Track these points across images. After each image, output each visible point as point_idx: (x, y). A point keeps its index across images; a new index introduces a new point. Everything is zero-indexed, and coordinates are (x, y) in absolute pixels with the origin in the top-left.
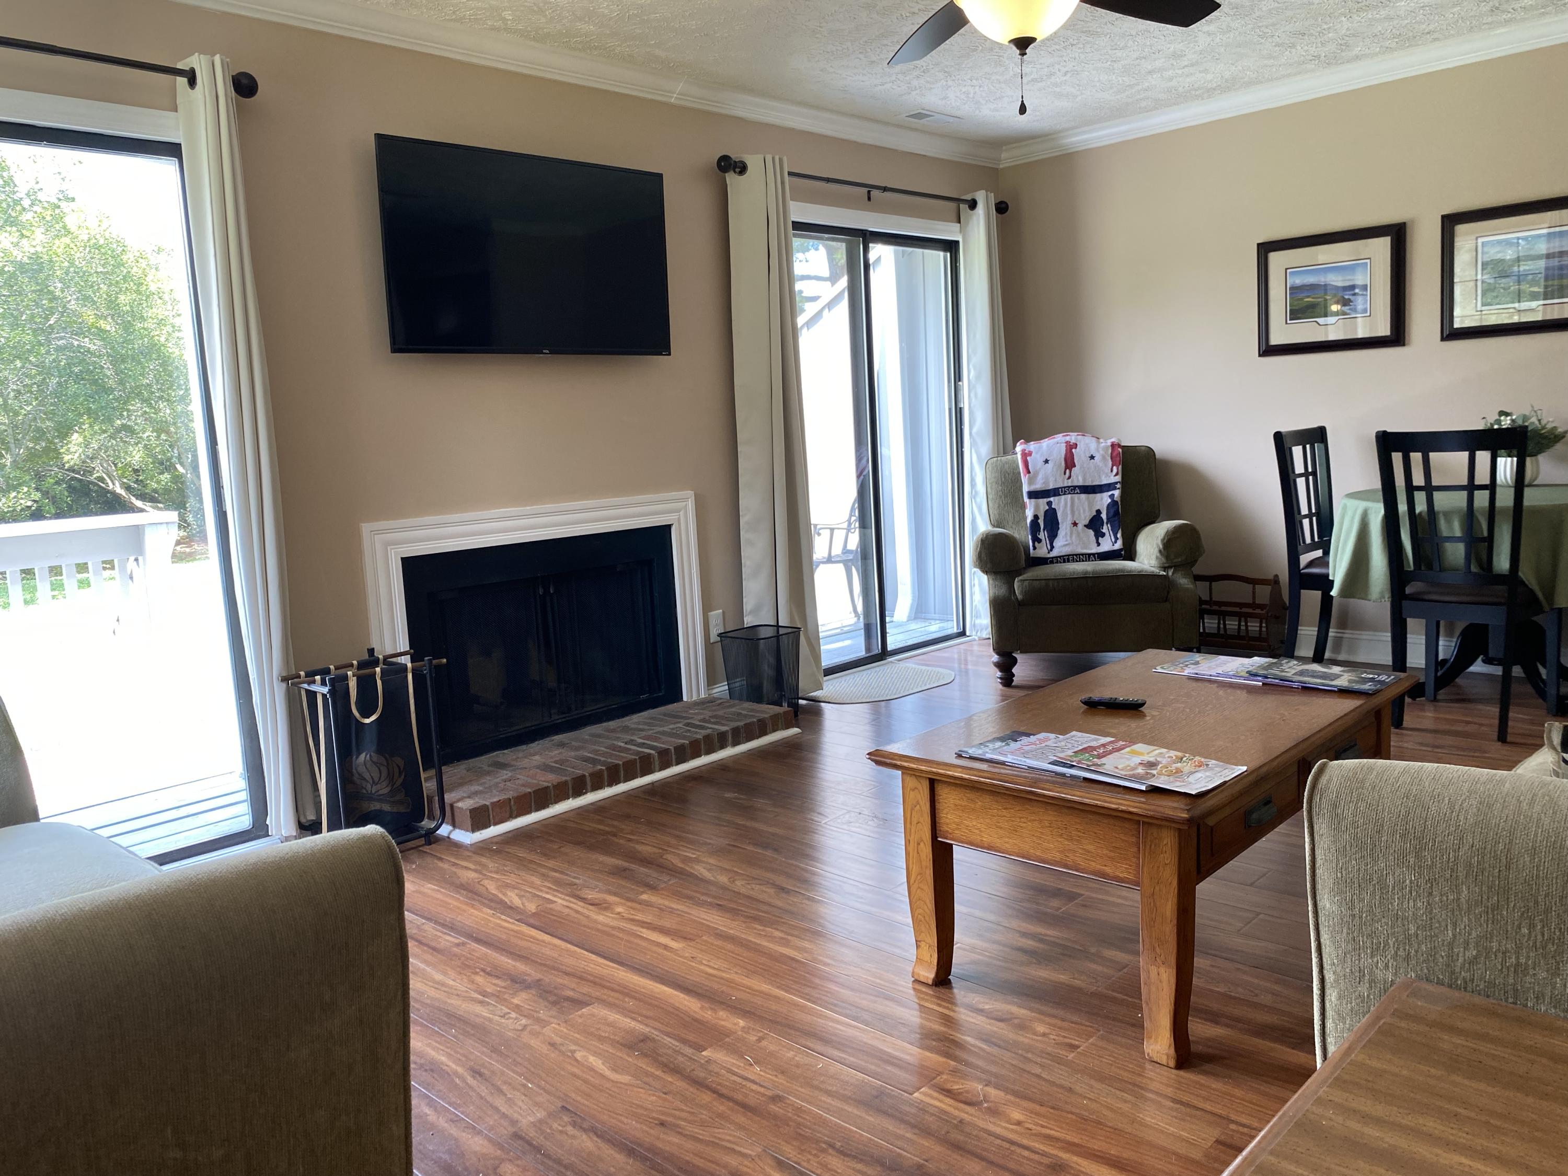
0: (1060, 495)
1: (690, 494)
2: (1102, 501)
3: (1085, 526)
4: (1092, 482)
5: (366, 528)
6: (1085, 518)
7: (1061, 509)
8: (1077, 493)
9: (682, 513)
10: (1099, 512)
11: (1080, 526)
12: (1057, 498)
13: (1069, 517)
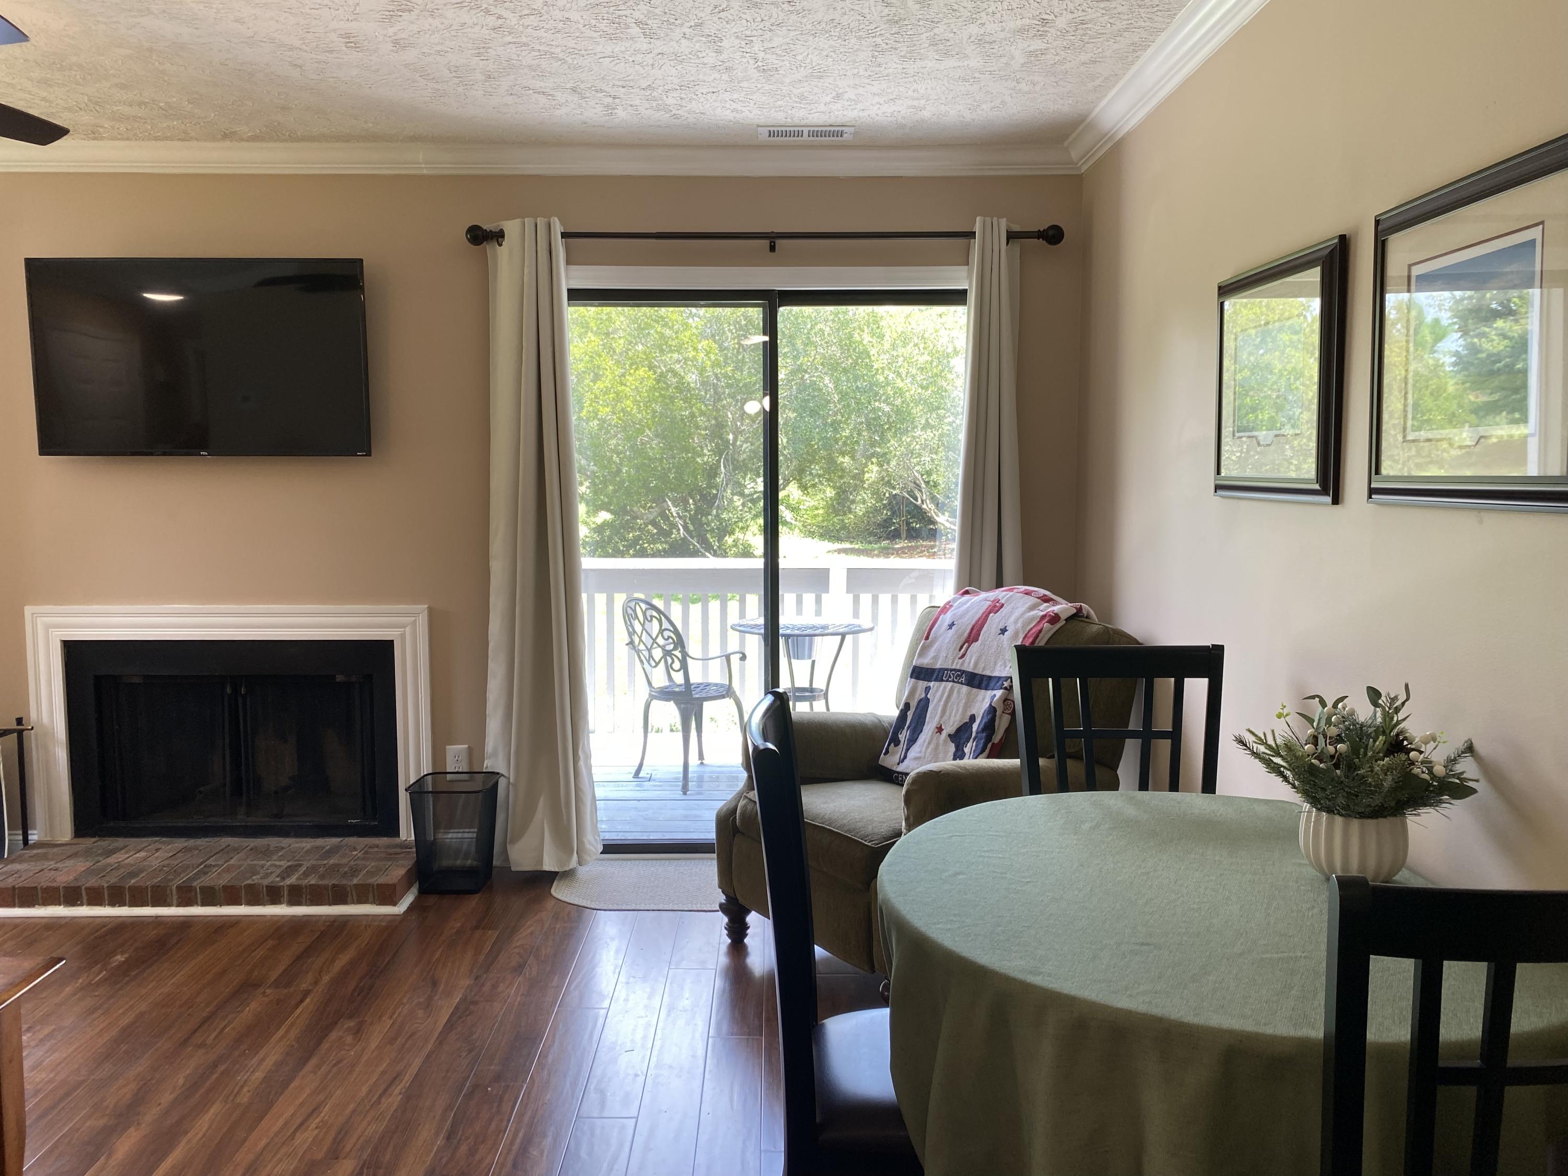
0: (942, 680)
1: (422, 609)
2: (985, 700)
3: (949, 735)
4: (984, 669)
5: (28, 610)
6: (954, 723)
7: (935, 702)
8: (962, 683)
9: (408, 629)
10: (973, 718)
11: (944, 733)
12: (937, 684)
13: (937, 718)
